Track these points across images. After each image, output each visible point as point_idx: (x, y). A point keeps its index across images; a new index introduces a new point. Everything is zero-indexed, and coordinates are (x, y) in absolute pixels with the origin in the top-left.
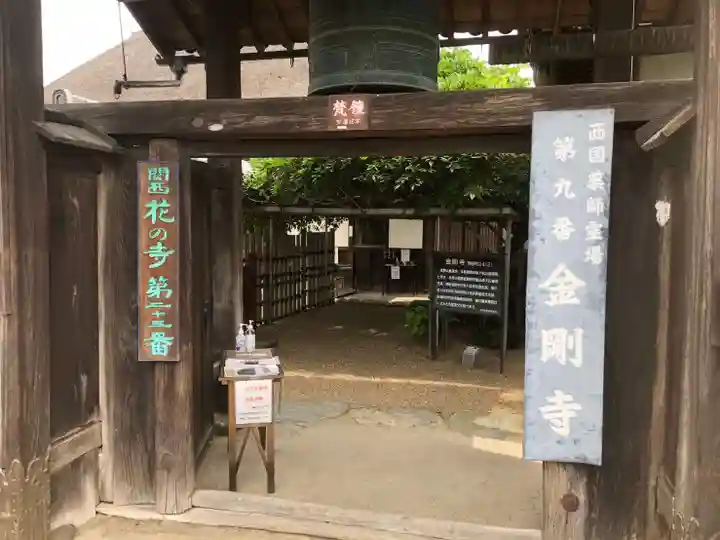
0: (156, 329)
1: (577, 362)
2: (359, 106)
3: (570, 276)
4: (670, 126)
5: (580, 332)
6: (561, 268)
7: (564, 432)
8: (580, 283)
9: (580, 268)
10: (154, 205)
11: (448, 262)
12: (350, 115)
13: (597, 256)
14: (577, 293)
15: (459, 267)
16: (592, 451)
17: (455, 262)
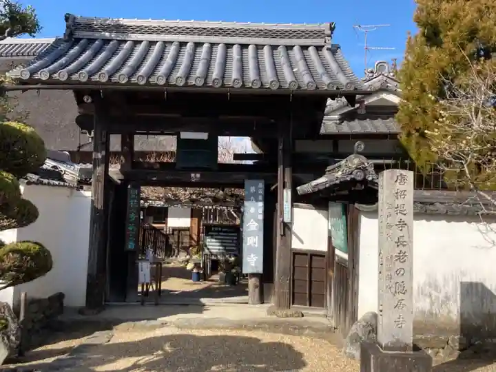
0: (131, 240)
1: (256, 246)
2: (198, 175)
3: (254, 223)
4: (274, 187)
5: (257, 237)
6: (252, 220)
7: (253, 265)
8: (257, 224)
9: (257, 221)
10: (132, 201)
11: (213, 229)
12: (196, 177)
13: (261, 217)
14: (256, 227)
15: (218, 231)
16: (260, 270)
17: (216, 229)
